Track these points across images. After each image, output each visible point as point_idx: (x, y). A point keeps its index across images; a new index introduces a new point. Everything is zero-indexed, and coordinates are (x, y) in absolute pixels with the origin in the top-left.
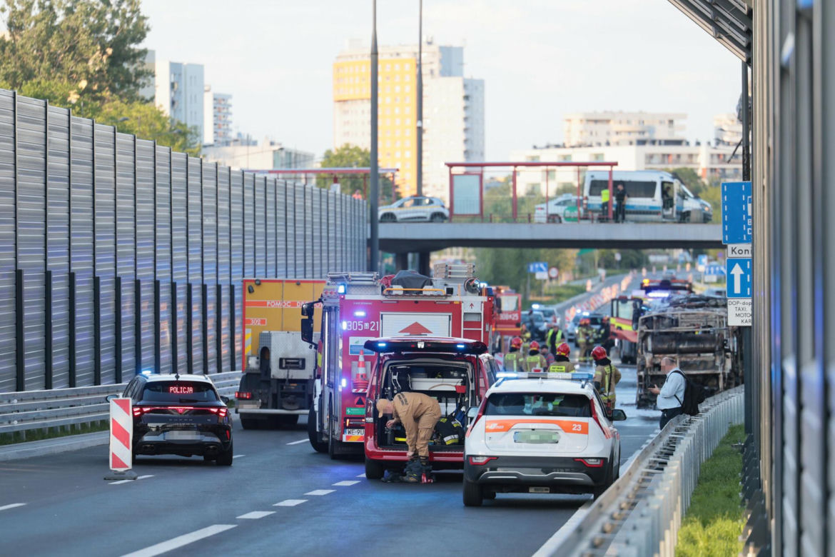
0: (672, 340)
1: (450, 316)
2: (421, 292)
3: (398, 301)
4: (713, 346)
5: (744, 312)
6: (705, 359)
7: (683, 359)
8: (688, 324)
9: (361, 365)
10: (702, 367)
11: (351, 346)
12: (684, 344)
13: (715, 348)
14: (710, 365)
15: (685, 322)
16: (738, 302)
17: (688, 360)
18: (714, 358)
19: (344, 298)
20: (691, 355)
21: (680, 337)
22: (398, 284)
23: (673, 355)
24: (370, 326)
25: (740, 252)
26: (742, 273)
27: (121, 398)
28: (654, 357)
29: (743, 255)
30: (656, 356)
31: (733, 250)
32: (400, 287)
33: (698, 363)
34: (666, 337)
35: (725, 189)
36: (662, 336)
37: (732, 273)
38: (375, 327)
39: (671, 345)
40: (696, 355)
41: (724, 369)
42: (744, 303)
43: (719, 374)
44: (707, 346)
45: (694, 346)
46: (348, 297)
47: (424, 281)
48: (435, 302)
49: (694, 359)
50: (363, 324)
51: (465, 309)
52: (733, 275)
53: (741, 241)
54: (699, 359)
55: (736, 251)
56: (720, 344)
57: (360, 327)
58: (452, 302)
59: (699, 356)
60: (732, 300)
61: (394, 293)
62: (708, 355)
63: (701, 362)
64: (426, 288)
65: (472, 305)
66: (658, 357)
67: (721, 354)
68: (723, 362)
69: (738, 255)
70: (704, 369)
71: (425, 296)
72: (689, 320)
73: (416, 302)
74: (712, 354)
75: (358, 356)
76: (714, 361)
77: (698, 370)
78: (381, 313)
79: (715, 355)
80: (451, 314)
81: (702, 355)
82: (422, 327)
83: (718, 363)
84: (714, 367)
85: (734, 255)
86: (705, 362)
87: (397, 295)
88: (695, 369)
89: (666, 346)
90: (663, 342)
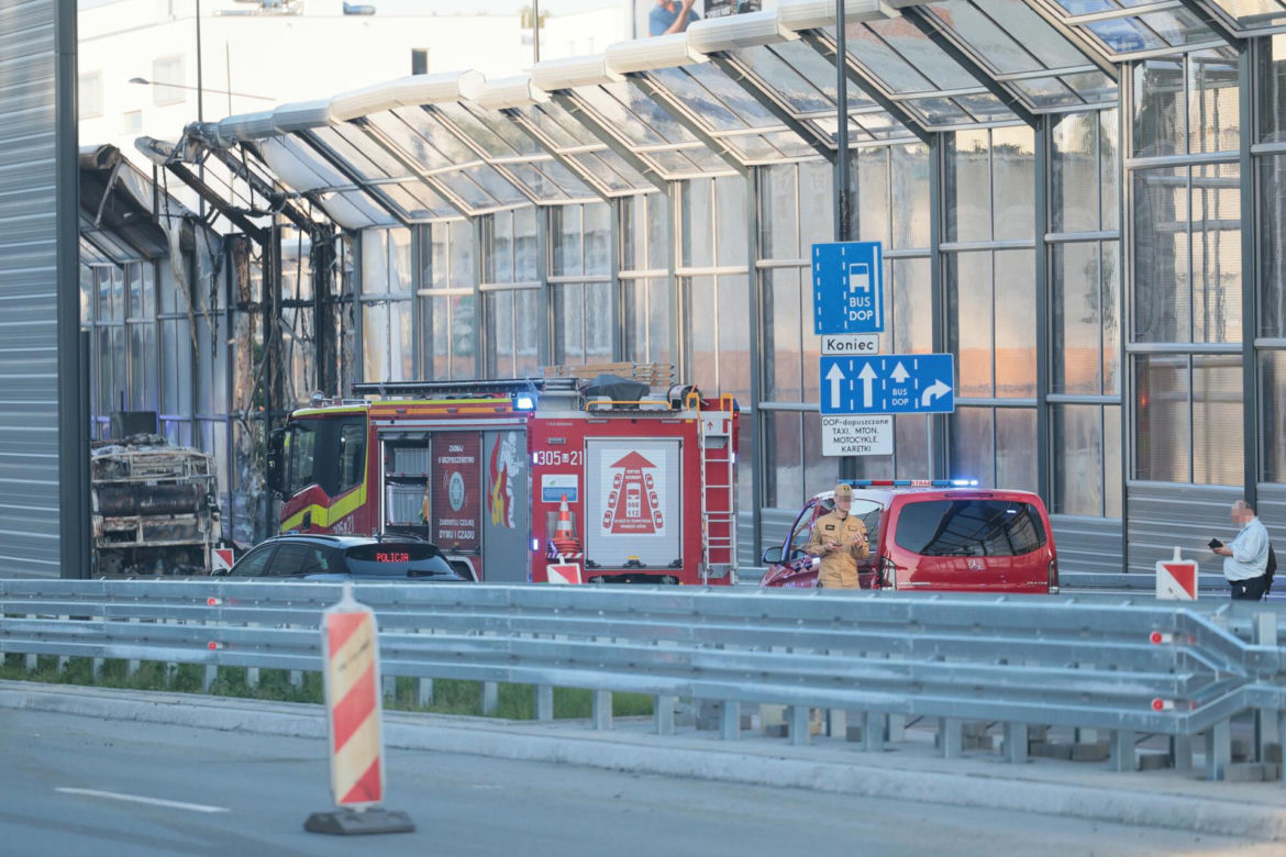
0: (129, 495)
1: (680, 441)
2: (637, 406)
3: (609, 420)
4: (191, 502)
5: (845, 435)
6: (182, 523)
7: (149, 523)
8: (145, 471)
9: (564, 516)
10: (177, 535)
11: (545, 489)
12: (147, 501)
13: (193, 505)
14: (189, 531)
15: (141, 468)
16: (837, 422)
17: (157, 524)
18: (195, 521)
19: (533, 417)
20: (160, 517)
21: (140, 490)
22: (605, 395)
23: (134, 518)
24: (571, 457)
25: (840, 346)
26: (842, 377)
27: (562, 563)
28: (105, 521)
29: (844, 351)
30: (109, 519)
31: (830, 344)
32: (608, 399)
33: (171, 529)
34: (118, 492)
35: (818, 254)
36: (112, 489)
37: (828, 377)
38: (577, 460)
39: (129, 502)
40: (169, 517)
41: (210, 537)
42: (845, 423)
43: (204, 545)
44: (183, 502)
45: (162, 502)
46: (538, 415)
47: (640, 390)
48: (660, 421)
49: (166, 523)
50: (561, 455)
51: (704, 431)
52: (829, 381)
53: (841, 331)
54: (172, 523)
55: (834, 344)
56: (201, 500)
57: (556, 460)
58: (683, 421)
59: (173, 518)
60: (828, 419)
61: (599, 408)
62: (186, 516)
63: (176, 527)
64: (644, 400)
65: (710, 424)
66: (110, 521)
67: (206, 515)
68: (209, 526)
69: (837, 352)
70: (181, 538)
71: (643, 412)
72: (146, 465)
73: (634, 421)
74: (191, 516)
75: (559, 505)
76: (196, 525)
77: (172, 539)
78: (585, 438)
79: (196, 517)
80: (682, 438)
81: (177, 516)
82: (643, 459)
83: (202, 528)
84: (197, 534)
85: (831, 351)
86: (182, 527)
87: (602, 411)
88: (166, 539)
89: (119, 504)
90: (114, 497)
